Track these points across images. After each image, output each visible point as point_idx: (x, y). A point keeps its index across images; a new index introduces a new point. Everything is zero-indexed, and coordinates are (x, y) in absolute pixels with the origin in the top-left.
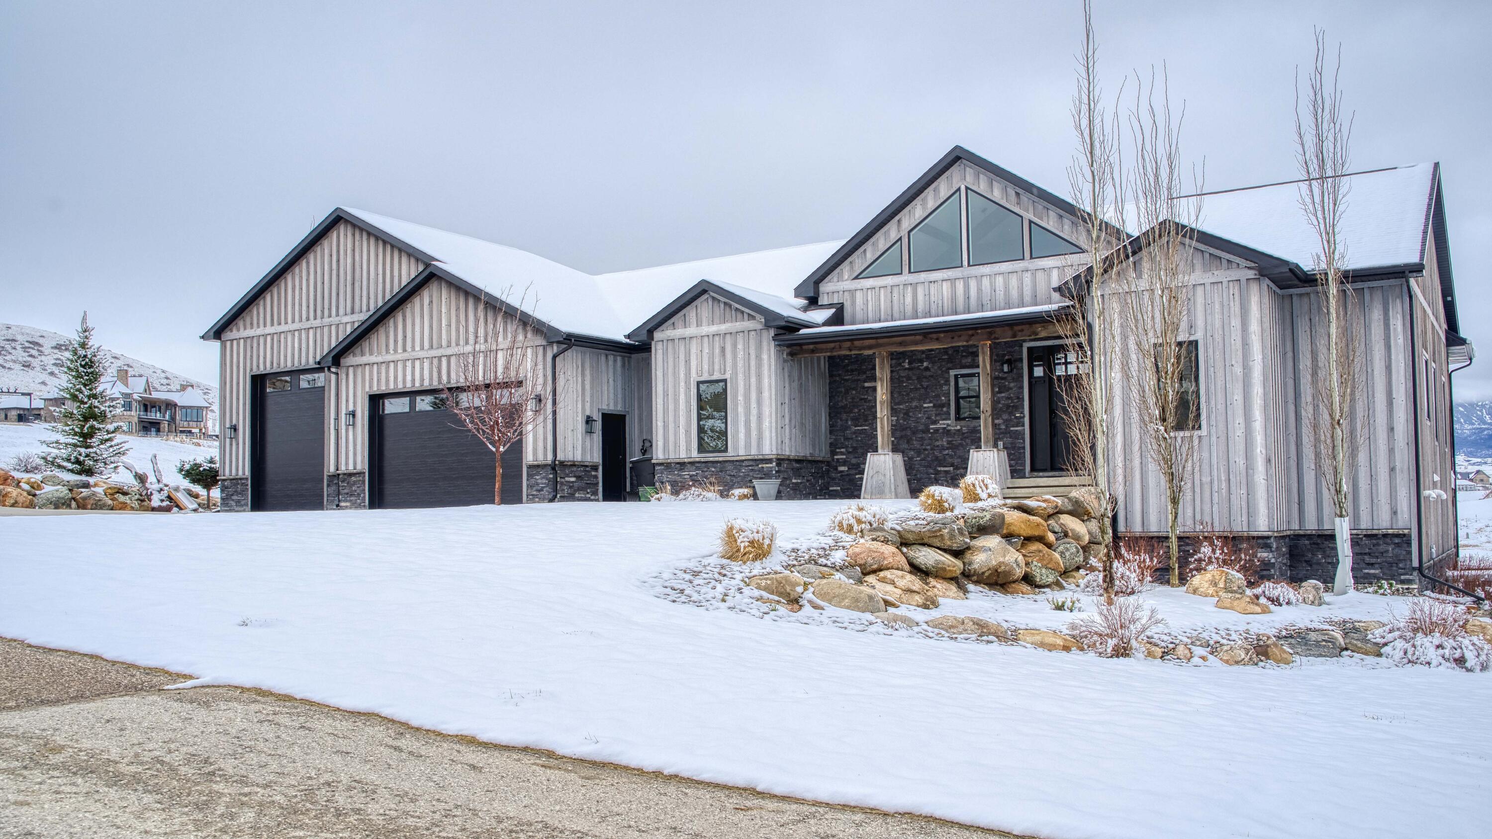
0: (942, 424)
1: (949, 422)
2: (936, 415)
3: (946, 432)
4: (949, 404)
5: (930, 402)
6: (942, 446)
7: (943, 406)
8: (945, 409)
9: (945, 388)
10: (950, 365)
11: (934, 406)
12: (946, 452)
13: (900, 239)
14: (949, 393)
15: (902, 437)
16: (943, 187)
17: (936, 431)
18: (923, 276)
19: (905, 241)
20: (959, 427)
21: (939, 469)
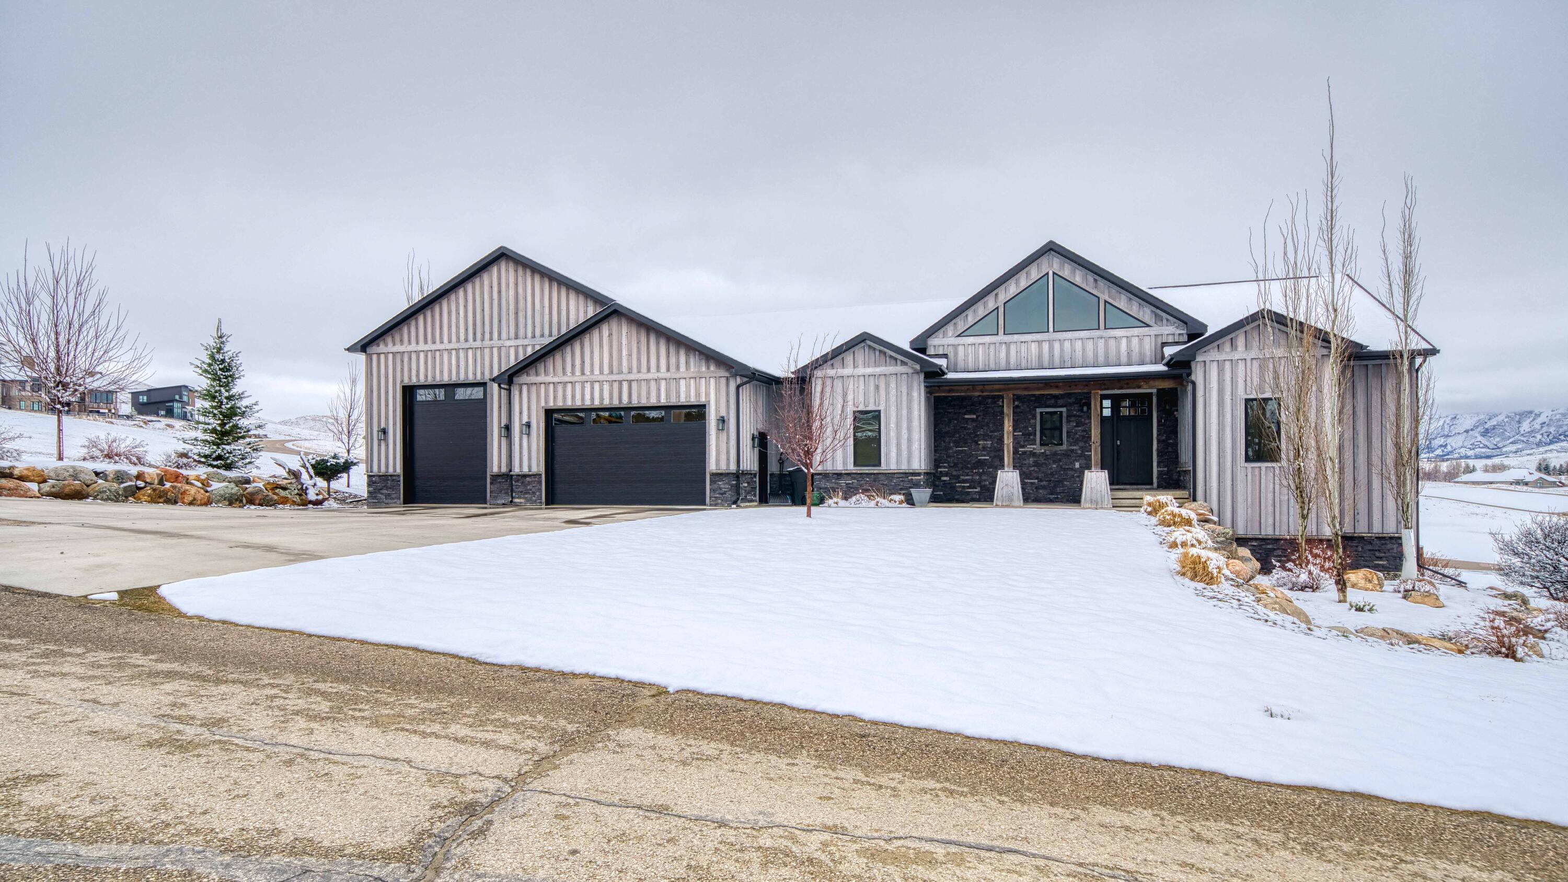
0: (1029, 448)
1: (1035, 447)
2: (1024, 441)
3: (1032, 454)
4: (1035, 434)
5: (1020, 431)
6: (1029, 464)
7: (1030, 434)
8: (1032, 437)
9: (1032, 421)
10: (1036, 405)
11: (1023, 435)
12: (1032, 469)
13: (997, 308)
14: (1035, 425)
15: (995, 456)
16: (1034, 273)
17: (1024, 453)
18: (1016, 337)
19: (1001, 310)
20: (1043, 451)
21: (1026, 481)
